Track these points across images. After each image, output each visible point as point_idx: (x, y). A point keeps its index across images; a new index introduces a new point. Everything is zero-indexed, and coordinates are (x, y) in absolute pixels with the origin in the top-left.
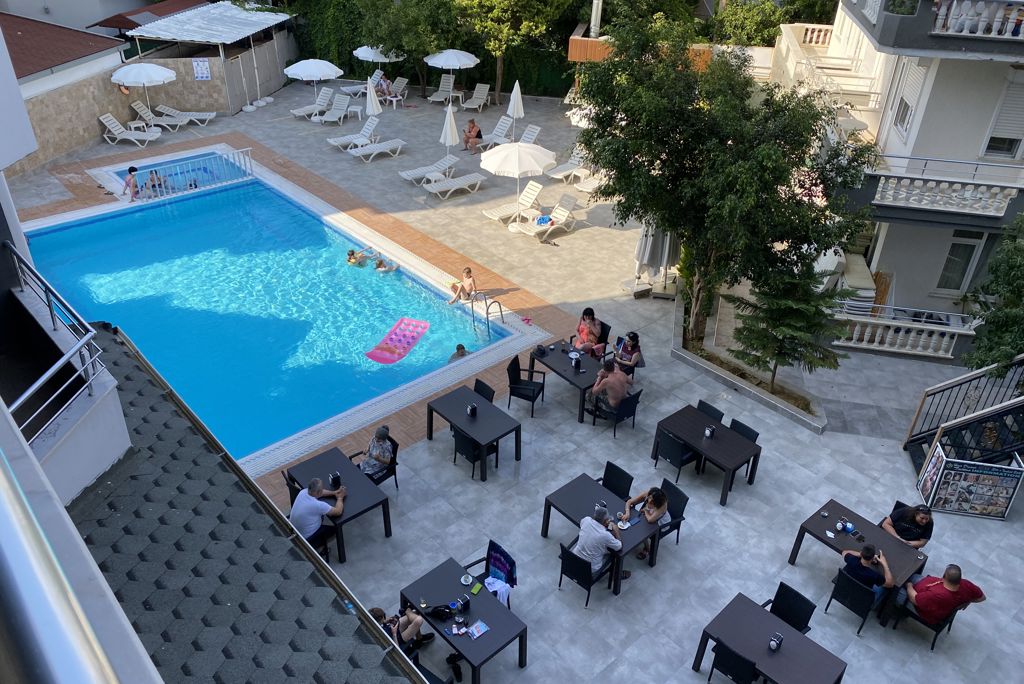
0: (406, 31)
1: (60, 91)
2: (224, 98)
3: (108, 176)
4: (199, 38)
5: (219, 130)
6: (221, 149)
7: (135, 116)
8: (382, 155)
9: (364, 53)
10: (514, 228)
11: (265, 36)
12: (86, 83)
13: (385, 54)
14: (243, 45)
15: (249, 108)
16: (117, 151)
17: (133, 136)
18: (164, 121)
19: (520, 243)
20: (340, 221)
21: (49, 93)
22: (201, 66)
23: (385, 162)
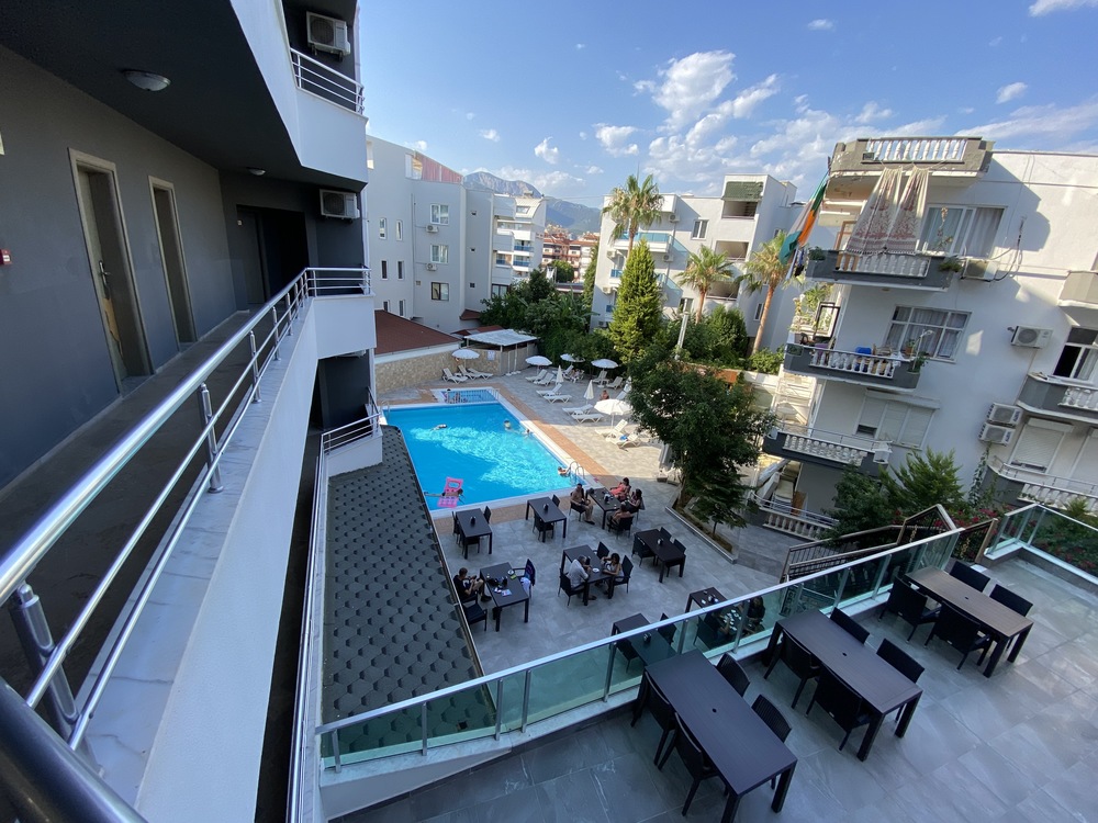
0: (585, 348)
1: (430, 356)
2: (498, 368)
3: (438, 393)
4: (493, 342)
5: (491, 381)
6: (489, 389)
7: (459, 371)
8: (559, 401)
9: (565, 357)
10: (608, 440)
11: (524, 345)
12: (442, 354)
13: (574, 358)
14: (512, 347)
15: (508, 374)
16: (447, 384)
17: (454, 378)
18: (469, 375)
19: (608, 447)
20: (528, 424)
21: (425, 356)
22: (491, 354)
23: (559, 404)
